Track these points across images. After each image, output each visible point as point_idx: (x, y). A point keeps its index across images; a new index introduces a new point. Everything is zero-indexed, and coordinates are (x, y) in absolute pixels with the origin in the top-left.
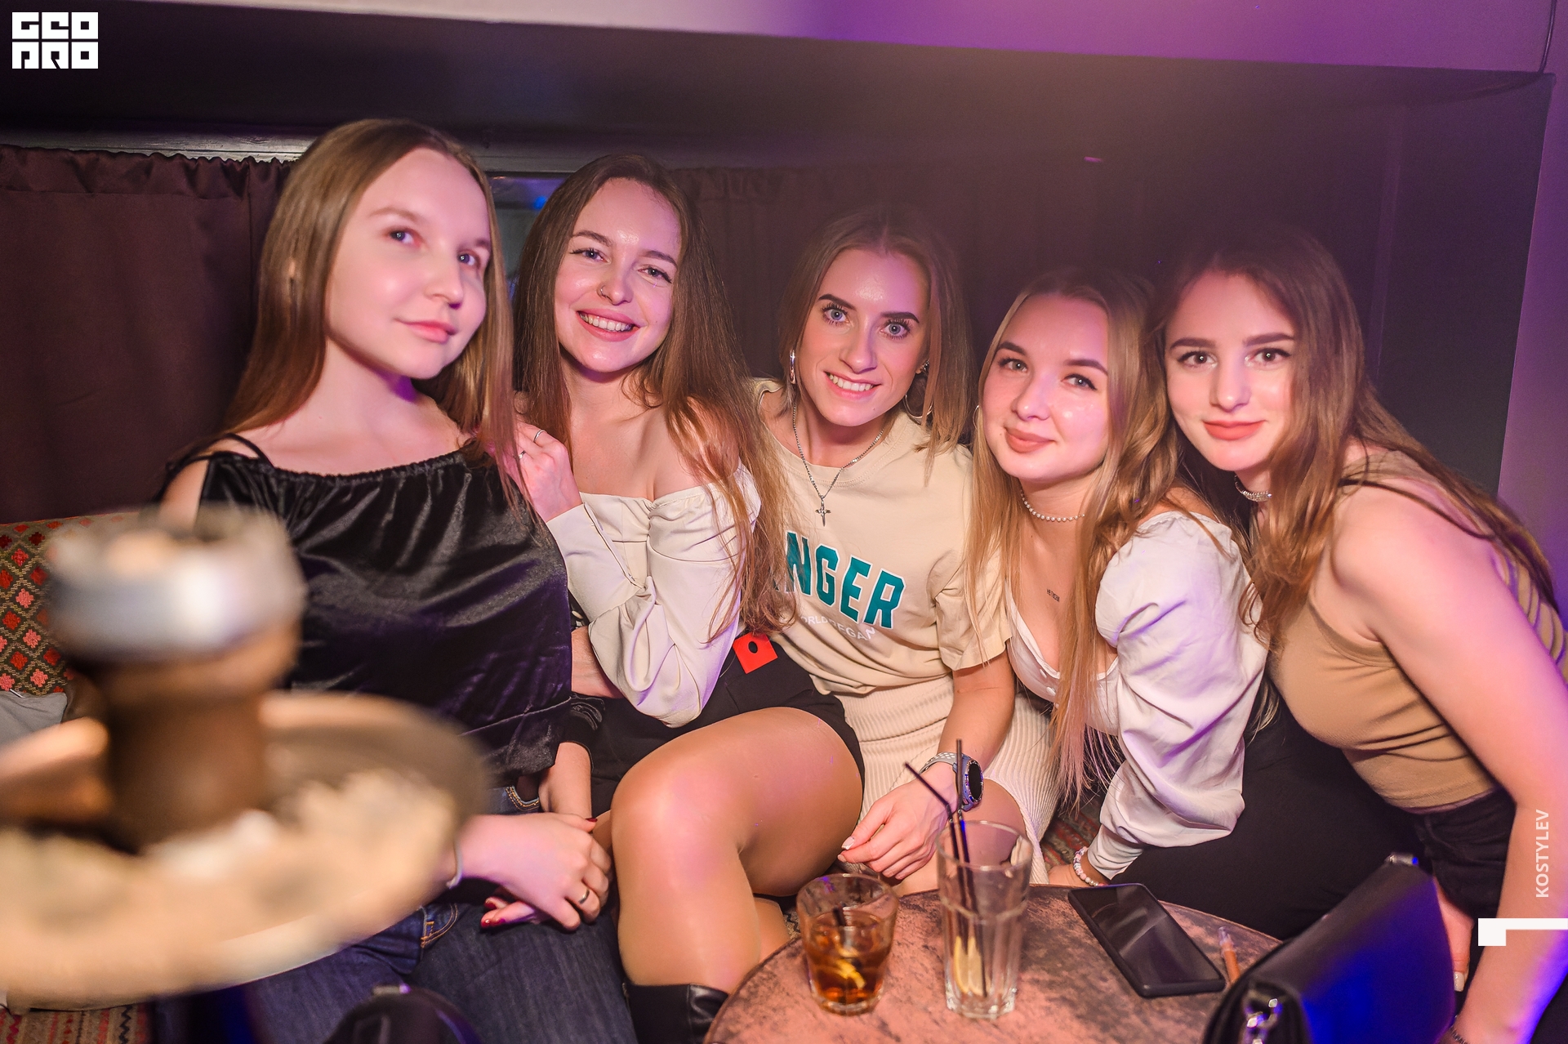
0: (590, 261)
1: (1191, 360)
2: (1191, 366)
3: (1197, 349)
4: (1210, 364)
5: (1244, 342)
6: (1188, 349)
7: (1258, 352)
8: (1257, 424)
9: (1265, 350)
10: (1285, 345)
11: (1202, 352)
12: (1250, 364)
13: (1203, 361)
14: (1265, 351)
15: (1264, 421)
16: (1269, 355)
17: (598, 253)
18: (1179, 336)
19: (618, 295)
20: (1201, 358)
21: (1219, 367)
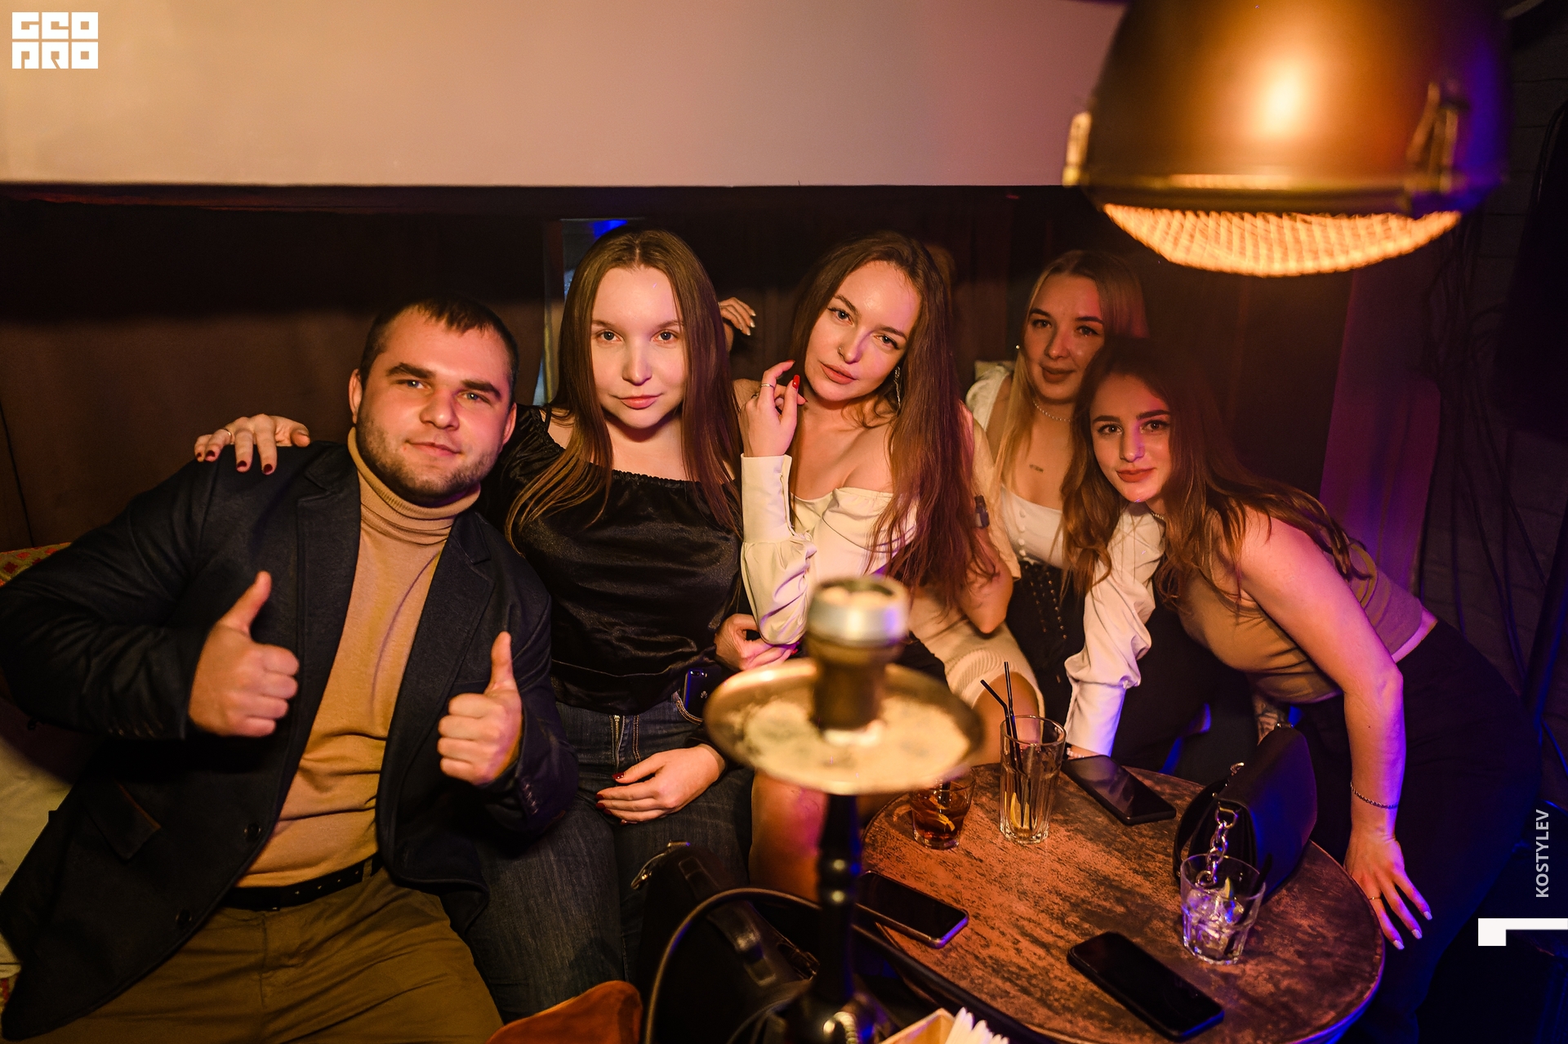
0: (840, 321)
1: (1107, 430)
2: (1106, 434)
3: (1109, 423)
4: (1119, 432)
5: (1137, 417)
6: (1103, 423)
7: (1146, 424)
8: (1150, 470)
9: (1150, 422)
10: (1163, 417)
11: (1113, 426)
12: (1142, 432)
13: (1115, 430)
14: (1152, 422)
15: (1154, 468)
16: (1156, 425)
17: (848, 315)
18: (1098, 414)
19: (850, 356)
20: (1113, 429)
21: (1123, 434)
